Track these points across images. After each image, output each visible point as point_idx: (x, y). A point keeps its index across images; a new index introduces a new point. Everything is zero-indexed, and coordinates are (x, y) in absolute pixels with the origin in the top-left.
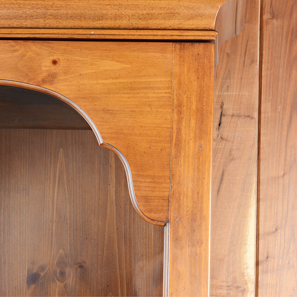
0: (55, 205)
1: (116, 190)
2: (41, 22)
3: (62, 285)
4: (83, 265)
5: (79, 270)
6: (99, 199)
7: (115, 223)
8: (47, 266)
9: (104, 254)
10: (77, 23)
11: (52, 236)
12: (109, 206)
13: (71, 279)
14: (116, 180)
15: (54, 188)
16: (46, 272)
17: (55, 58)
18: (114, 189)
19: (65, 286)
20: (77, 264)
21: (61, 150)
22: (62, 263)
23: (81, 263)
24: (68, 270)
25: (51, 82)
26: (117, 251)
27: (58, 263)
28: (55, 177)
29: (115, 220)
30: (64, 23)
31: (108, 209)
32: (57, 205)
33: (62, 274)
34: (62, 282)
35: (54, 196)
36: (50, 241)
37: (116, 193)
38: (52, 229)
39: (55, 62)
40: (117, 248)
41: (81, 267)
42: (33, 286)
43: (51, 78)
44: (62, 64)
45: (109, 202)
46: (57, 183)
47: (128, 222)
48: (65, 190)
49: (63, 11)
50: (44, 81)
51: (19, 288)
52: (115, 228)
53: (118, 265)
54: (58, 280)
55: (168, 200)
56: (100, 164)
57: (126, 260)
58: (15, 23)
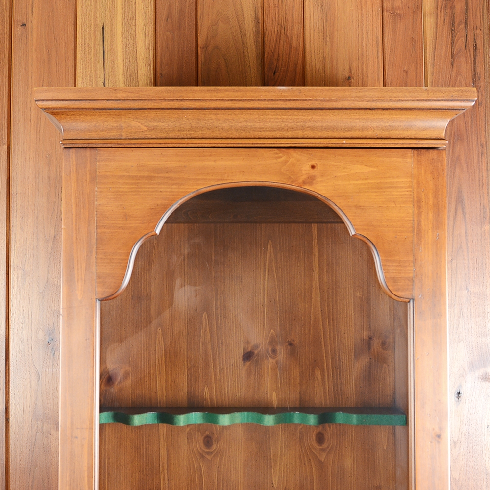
0: (266, 291)
1: (319, 276)
2: (300, 134)
3: (274, 361)
4: (293, 342)
5: (289, 347)
6: (305, 284)
7: (320, 304)
8: (260, 344)
9: (311, 333)
10: (330, 134)
11: (264, 318)
12: (313, 290)
13: (282, 356)
14: (320, 267)
15: (264, 275)
16: (259, 349)
17: (313, 163)
18: (318, 275)
19: (277, 362)
20: (286, 343)
21: (270, 241)
22: (273, 342)
23: (290, 342)
24: (278, 348)
25: (311, 183)
26: (322, 329)
27: (270, 343)
28: (265, 265)
29: (319, 303)
30: (320, 134)
31: (313, 293)
32: (267, 290)
33: (274, 351)
34: (274, 358)
35: (264, 283)
36: (262, 322)
37: (320, 279)
38: (264, 312)
39: (313, 167)
40: (322, 327)
41: (290, 344)
42: (248, 363)
43: (311, 180)
44: (319, 167)
45: (313, 287)
46: (267, 271)
47: (331, 305)
48: (274, 277)
49: (319, 124)
50: (304, 183)
51: (236, 365)
52: (320, 310)
53: (323, 342)
54: (270, 356)
55: (412, 280)
56: (305, 253)
57: (330, 338)
58: (278, 135)
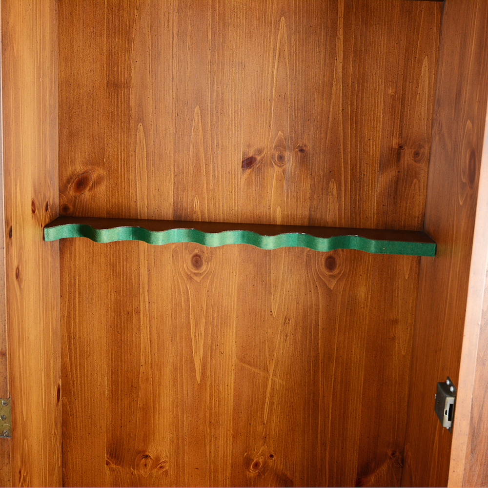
0: (275, 82)
1: (343, 66)
3: (281, 170)
4: (304, 148)
5: (299, 154)
6: (324, 76)
7: (341, 103)
8: (264, 149)
9: (328, 137)
11: (270, 117)
12: (334, 84)
13: (291, 164)
14: (344, 55)
15: (273, 62)
16: (263, 155)
18: (341, 65)
19: (284, 172)
20: (297, 148)
21: (283, 18)
22: (280, 146)
23: (302, 147)
24: (287, 155)
26: (342, 134)
27: (276, 147)
28: (275, 50)
29: (341, 100)
31: (334, 88)
32: (276, 82)
33: (281, 158)
34: (280, 167)
35: (273, 72)
36: (268, 122)
37: (343, 69)
38: (271, 109)
40: (341, 131)
41: (302, 150)
42: (248, 171)
45: (335, 80)
46: (277, 57)
47: (355, 103)
48: (286, 65)
51: (233, 172)
52: (341, 109)
53: (342, 150)
54: (276, 164)
56: (327, 35)
57: (351, 144)
